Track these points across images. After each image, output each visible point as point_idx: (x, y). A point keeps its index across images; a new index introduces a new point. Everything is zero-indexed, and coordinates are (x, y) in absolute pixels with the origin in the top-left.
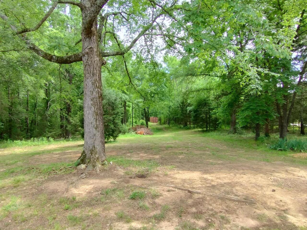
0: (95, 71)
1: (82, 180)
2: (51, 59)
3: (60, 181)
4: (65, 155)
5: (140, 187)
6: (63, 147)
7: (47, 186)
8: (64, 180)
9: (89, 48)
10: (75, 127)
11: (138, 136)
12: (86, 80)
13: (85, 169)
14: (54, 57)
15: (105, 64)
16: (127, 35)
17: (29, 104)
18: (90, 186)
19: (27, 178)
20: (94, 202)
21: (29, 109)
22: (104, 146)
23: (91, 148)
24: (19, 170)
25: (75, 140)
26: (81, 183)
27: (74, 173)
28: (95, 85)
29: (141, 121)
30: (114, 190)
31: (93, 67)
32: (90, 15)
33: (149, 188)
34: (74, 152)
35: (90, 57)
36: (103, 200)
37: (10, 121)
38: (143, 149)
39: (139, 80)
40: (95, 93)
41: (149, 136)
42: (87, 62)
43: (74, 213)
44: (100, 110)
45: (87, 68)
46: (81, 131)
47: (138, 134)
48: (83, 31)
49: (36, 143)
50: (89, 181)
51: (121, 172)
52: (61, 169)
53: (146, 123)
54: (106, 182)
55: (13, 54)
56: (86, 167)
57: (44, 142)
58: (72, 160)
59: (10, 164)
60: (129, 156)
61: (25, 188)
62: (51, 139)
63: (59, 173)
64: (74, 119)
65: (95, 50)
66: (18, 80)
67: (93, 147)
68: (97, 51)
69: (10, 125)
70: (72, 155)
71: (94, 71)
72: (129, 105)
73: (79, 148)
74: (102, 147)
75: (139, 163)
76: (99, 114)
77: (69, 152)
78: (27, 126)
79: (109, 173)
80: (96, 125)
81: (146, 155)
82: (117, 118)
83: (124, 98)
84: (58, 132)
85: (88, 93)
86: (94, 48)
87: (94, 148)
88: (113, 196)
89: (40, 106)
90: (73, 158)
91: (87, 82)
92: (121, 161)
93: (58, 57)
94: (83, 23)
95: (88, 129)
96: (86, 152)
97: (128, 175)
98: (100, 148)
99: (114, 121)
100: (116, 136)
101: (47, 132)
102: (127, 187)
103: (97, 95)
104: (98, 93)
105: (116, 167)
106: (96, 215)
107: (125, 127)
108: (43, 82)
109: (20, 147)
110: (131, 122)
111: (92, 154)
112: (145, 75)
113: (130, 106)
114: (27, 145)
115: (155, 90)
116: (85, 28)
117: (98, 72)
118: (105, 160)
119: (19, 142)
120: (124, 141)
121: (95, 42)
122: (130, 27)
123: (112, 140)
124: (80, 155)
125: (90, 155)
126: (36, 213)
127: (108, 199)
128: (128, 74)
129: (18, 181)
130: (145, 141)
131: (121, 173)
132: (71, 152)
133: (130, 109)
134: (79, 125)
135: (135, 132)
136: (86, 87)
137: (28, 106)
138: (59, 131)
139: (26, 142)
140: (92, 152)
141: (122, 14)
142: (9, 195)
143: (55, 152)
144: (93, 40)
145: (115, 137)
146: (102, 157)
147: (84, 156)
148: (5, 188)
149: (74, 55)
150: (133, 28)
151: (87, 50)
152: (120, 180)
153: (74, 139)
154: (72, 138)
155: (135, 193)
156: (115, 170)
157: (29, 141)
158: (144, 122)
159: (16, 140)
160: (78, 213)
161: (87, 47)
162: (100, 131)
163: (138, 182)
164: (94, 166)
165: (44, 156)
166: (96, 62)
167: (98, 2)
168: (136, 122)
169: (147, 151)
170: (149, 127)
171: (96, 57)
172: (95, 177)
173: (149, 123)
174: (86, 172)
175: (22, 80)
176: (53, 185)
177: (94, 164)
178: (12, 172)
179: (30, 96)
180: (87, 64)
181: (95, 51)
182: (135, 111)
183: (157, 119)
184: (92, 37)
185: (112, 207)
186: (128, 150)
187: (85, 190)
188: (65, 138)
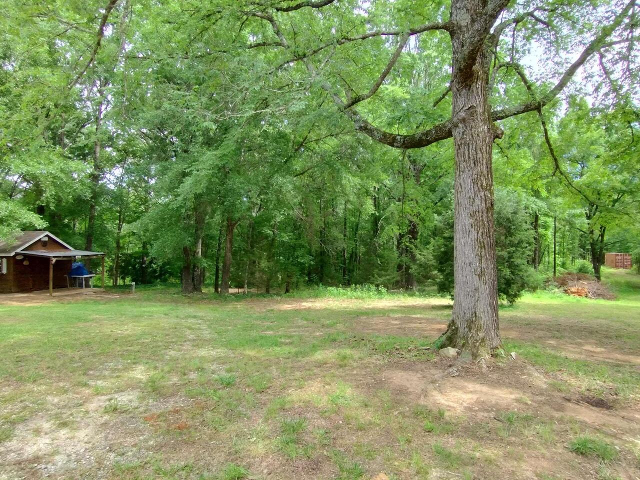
0: (480, 155)
1: (452, 379)
2: (394, 142)
3: (411, 373)
4: (411, 322)
5: (598, 430)
6: (404, 307)
7: (390, 377)
8: (417, 372)
9: (467, 108)
10: (425, 269)
11: (572, 299)
12: (460, 175)
13: (455, 358)
14: (398, 137)
15: (500, 136)
16: (547, 59)
17: (348, 225)
18: (470, 396)
19: (356, 354)
20: (481, 432)
21: (347, 233)
22: (497, 315)
23: (468, 316)
24: (342, 338)
25: (425, 296)
26: (451, 385)
27: (435, 363)
28: (479, 184)
29: (579, 262)
30: (527, 419)
31: (474, 147)
32: (472, 39)
33: (624, 438)
34: (427, 319)
35: (468, 128)
36: (503, 434)
37: (322, 253)
38: (591, 333)
39: (574, 160)
40: (477, 202)
41: (602, 302)
42: (462, 138)
43: (444, 443)
44: (490, 237)
45: (462, 150)
46: (437, 278)
47: (572, 295)
48: (455, 77)
49: (358, 293)
50: (466, 384)
51: (540, 380)
52: (409, 348)
53: (594, 268)
54: (505, 396)
55: (329, 143)
56: (458, 354)
57: (371, 293)
58: (426, 335)
59: (328, 326)
60: (554, 347)
61: (355, 372)
62: (384, 290)
63: (407, 356)
64: (423, 254)
65: (480, 110)
66: (337, 185)
67: (472, 315)
68: (483, 113)
69: (321, 260)
70: (423, 325)
71: (477, 154)
72: (546, 222)
73: (434, 312)
74: (493, 316)
75: (586, 367)
76: (486, 246)
77: (417, 318)
78: (344, 264)
79: (510, 376)
80: (479, 270)
81: (603, 349)
82: (518, 254)
83: (534, 206)
84: (394, 278)
85: (464, 201)
86: (479, 106)
87: (476, 316)
88: (526, 432)
89: (363, 228)
90: (426, 331)
91: (461, 180)
92: (535, 355)
93: (405, 137)
94: (456, 60)
95: (463, 276)
96: (458, 323)
97: (560, 391)
98: (487, 318)
99: (512, 260)
100: (516, 294)
101: (376, 276)
102: (561, 421)
103: (484, 205)
104: (485, 200)
105: (526, 366)
106: (489, 461)
107: (536, 274)
108: (372, 185)
109: (336, 299)
110: (549, 263)
111: (470, 329)
112: (593, 147)
113: (549, 227)
114: (345, 296)
115: (623, 183)
116: (460, 69)
117: (485, 155)
118: (499, 347)
119: (333, 289)
120: (534, 307)
121: (480, 93)
122: (557, 38)
123: (505, 302)
124: (444, 327)
125: (467, 330)
126: (378, 422)
127: (515, 436)
128: (551, 150)
129: (345, 358)
130: (596, 315)
131: (540, 383)
132: (422, 319)
133: (550, 233)
134: (433, 265)
135: (561, 289)
136: (460, 189)
137: (345, 228)
138: (396, 276)
139: (344, 291)
140: (470, 325)
141: (536, 13)
142: (335, 378)
143: (392, 315)
144: (475, 89)
145: (512, 297)
146: (492, 339)
147: (453, 330)
148: (327, 365)
149: (435, 127)
150: (562, 37)
151: (462, 114)
152: (539, 398)
153: (423, 293)
154: (419, 291)
155: (586, 441)
156: (524, 374)
157: (349, 289)
158: (589, 264)
159: (331, 286)
160: (451, 443)
161: (462, 108)
162: (487, 281)
163: (589, 415)
164: (475, 356)
165: (375, 320)
166: (480, 135)
167: (490, 7)
168: (563, 265)
169: (604, 340)
170: (602, 279)
171: (481, 125)
172: (478, 378)
173: (602, 268)
174: (459, 363)
175: (342, 185)
176: (399, 378)
177: (475, 351)
178: (334, 340)
179: (349, 210)
180: (463, 142)
181: (479, 113)
182: (561, 238)
183: (629, 257)
184: (474, 84)
185: (525, 455)
186: (549, 330)
187: (461, 401)
188: (407, 289)
